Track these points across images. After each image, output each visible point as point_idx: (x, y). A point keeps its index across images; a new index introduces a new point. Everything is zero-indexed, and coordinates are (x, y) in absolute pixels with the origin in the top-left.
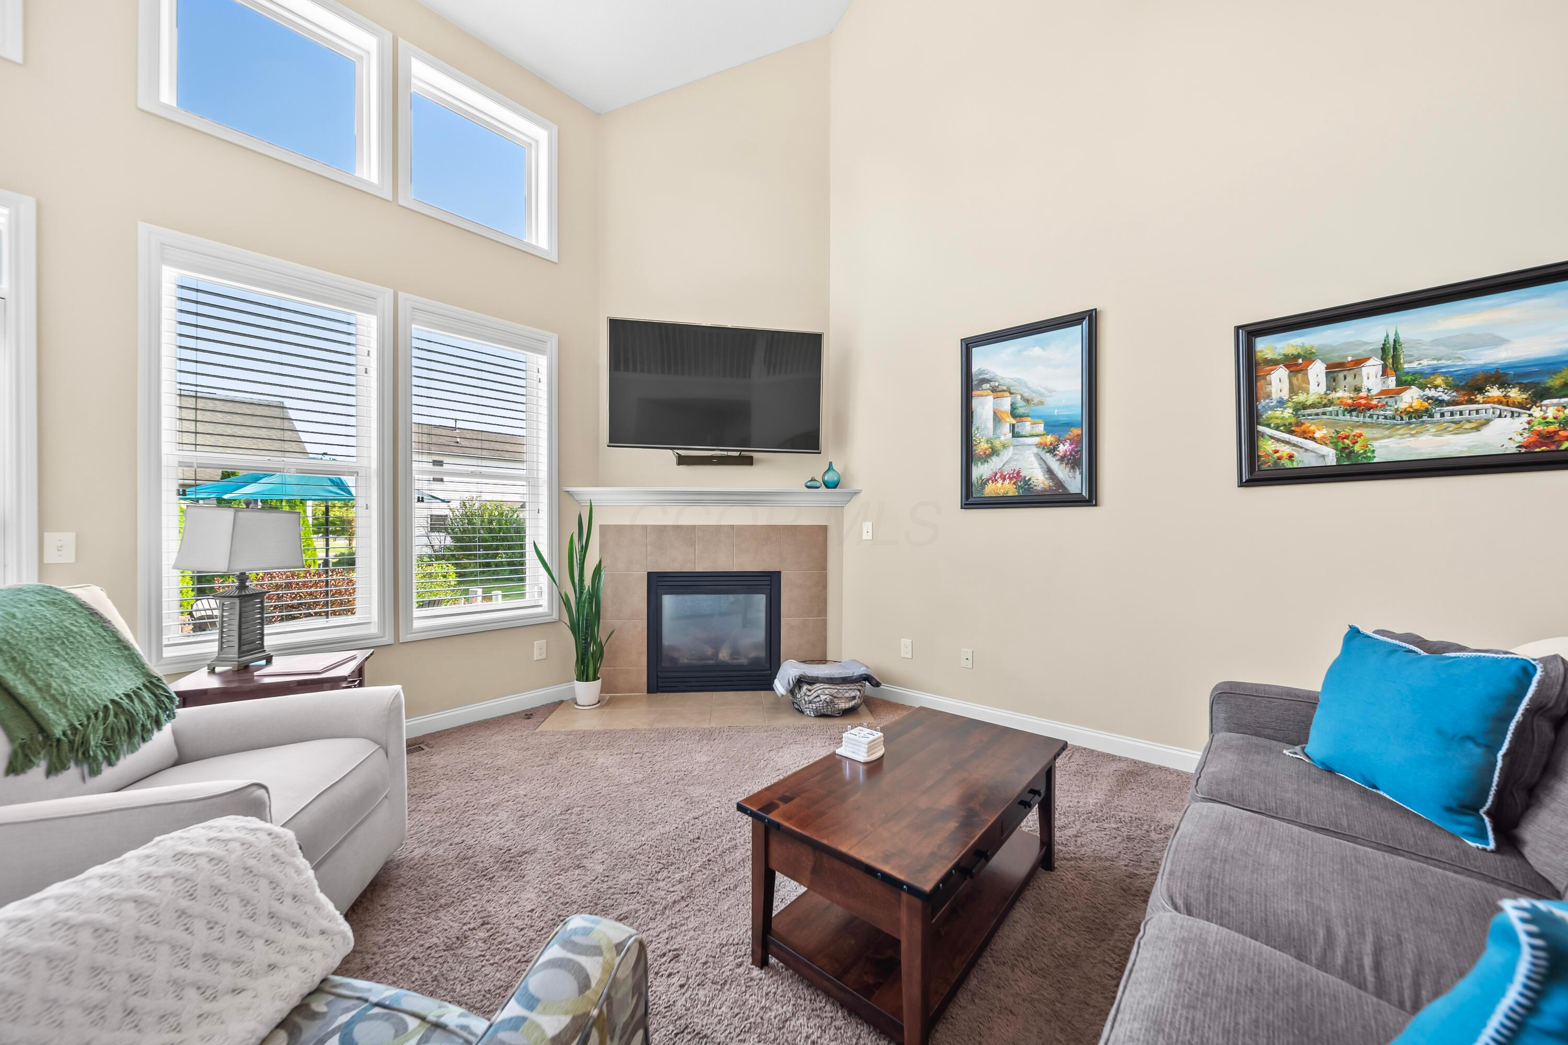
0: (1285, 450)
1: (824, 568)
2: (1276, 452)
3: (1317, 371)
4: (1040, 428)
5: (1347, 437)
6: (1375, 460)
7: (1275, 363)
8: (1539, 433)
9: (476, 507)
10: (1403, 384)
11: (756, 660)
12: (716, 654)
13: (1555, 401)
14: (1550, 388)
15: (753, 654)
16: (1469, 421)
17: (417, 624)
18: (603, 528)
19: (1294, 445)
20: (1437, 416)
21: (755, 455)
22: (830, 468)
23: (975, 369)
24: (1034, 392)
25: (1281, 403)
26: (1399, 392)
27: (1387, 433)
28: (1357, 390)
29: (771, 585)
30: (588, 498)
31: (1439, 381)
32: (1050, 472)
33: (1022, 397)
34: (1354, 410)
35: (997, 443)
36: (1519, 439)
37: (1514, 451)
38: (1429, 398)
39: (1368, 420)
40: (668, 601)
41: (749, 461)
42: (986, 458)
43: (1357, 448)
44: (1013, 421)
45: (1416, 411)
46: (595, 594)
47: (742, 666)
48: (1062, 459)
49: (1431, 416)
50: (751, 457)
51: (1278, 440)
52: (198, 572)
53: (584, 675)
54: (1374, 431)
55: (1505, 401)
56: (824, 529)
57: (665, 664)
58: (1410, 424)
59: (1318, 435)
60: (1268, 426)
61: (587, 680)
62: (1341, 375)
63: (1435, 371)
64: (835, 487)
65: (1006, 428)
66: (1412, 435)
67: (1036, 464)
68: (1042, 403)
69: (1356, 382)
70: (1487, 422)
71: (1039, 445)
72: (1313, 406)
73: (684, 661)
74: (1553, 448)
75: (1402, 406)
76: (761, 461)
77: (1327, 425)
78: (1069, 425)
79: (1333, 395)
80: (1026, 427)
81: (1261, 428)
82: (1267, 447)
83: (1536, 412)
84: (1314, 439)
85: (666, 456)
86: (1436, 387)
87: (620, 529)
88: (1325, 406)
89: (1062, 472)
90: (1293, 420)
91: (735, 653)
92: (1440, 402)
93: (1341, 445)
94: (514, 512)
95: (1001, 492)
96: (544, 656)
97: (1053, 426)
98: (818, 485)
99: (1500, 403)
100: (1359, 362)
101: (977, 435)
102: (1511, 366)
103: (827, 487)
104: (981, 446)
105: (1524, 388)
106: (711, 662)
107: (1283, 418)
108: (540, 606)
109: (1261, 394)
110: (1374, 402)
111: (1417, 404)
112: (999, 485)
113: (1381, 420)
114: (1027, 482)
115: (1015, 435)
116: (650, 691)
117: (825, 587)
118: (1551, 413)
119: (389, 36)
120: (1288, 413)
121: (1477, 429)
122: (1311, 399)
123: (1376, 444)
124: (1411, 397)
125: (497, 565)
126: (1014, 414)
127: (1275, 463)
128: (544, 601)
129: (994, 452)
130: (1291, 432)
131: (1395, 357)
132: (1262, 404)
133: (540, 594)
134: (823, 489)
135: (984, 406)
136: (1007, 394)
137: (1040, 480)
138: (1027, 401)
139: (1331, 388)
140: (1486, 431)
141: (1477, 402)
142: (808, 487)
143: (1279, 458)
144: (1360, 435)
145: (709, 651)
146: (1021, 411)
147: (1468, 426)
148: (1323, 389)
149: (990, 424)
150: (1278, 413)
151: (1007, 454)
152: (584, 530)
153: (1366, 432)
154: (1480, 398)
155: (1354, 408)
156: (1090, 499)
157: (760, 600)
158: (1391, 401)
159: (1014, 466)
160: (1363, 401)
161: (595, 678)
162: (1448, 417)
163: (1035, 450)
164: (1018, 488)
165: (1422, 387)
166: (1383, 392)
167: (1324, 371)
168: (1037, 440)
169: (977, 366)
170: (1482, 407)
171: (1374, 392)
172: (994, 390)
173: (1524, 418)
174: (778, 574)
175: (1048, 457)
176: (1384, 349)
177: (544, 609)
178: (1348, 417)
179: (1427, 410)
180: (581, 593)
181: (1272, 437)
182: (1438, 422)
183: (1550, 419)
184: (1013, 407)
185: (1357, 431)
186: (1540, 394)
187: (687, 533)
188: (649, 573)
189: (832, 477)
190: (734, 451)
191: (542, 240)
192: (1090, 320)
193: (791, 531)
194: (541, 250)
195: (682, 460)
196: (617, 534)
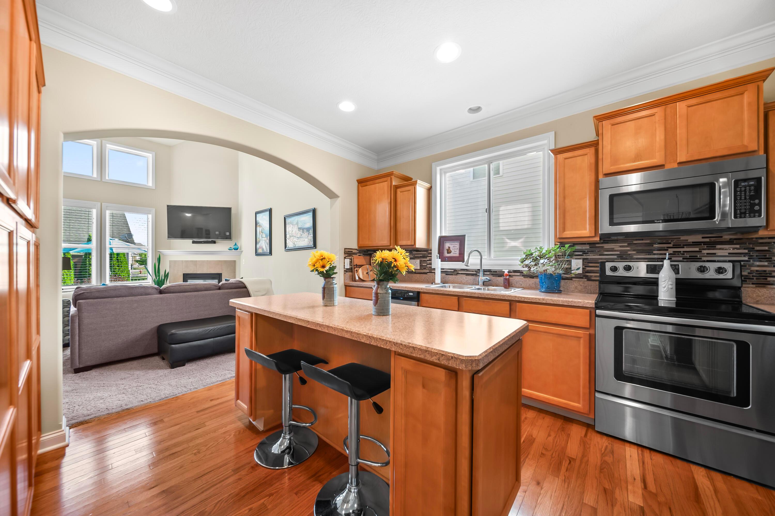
1: (235, 272)
18: (170, 261)
21: (216, 241)
24: (264, 226)
29: (219, 277)
30: (164, 253)
33: (263, 228)
35: (260, 239)
41: (214, 242)
42: (258, 243)
44: (262, 234)
48: (267, 244)
56: (235, 261)
64: (237, 250)
67: (264, 245)
68: (265, 230)
71: (264, 240)
76: (218, 242)
78: (268, 236)
85: (190, 241)
87: (175, 262)
89: (267, 247)
95: (260, 252)
97: (266, 235)
98: (232, 249)
101: (258, 238)
104: (258, 240)
108: (149, 282)
112: (260, 250)
115: (262, 237)
134: (234, 250)
135: (258, 229)
136: (261, 227)
137: (264, 249)
142: (229, 250)
149: (259, 234)
151: (261, 242)
156: (271, 254)
159: (262, 245)
164: (262, 251)
169: (257, 219)
172: (259, 226)
174: (221, 274)
175: (265, 243)
184: (262, 230)
187: (195, 263)
188: (183, 274)
189: (236, 247)
190: (210, 240)
191: (150, 184)
192: (270, 211)
193: (226, 262)
194: (150, 186)
195: (194, 242)
196: (173, 263)
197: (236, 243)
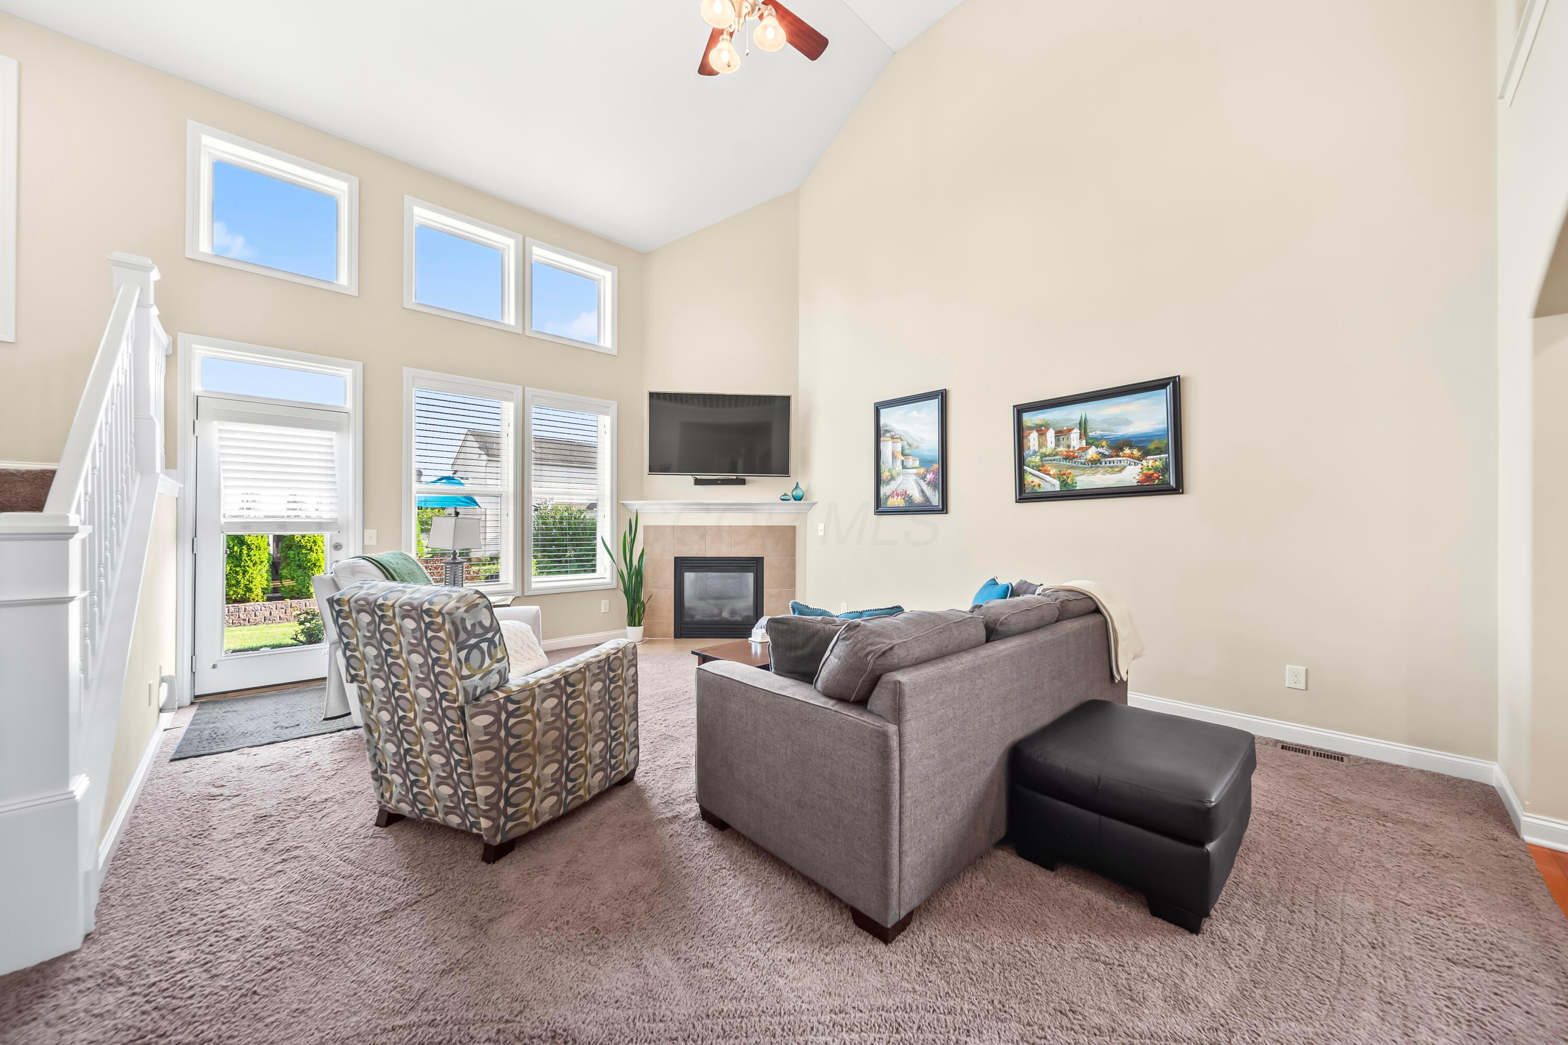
0: (1037, 481)
1: (793, 555)
2: (1033, 482)
3: (1051, 434)
4: (917, 463)
5: (1064, 475)
6: (1077, 488)
7: (1031, 429)
8: (1145, 474)
9: (549, 508)
10: (1089, 444)
11: (748, 617)
12: (721, 613)
13: (1152, 457)
14: (1150, 450)
15: (745, 614)
16: (1117, 467)
17: (534, 586)
18: (646, 528)
19: (1041, 478)
20: (1104, 463)
21: (746, 478)
22: (797, 487)
23: (882, 423)
24: (914, 440)
25: (1035, 453)
26: (1087, 449)
27: (1082, 472)
28: (1069, 447)
29: (757, 566)
30: (635, 508)
31: (1104, 444)
32: (922, 491)
33: (908, 443)
34: (1067, 459)
35: (894, 472)
36: (1138, 477)
37: (1135, 484)
38: (1100, 453)
39: (1074, 464)
40: (689, 577)
41: (742, 482)
42: (888, 482)
43: (1069, 481)
44: (903, 458)
45: (1094, 460)
46: (639, 573)
47: (738, 621)
48: (929, 484)
49: (1101, 463)
50: (744, 480)
51: (1033, 475)
52: (442, 550)
53: (632, 623)
54: (1077, 471)
55: (1131, 456)
56: (794, 528)
57: (687, 619)
58: (1092, 467)
59: (1051, 473)
60: (1029, 466)
61: (634, 626)
62: (1062, 437)
63: (1102, 438)
64: (800, 500)
65: (899, 463)
66: (1093, 474)
67: (914, 486)
68: (917, 447)
69: (1068, 442)
70: (1124, 467)
71: (917, 474)
72: (1049, 455)
73: (698, 617)
74: (1152, 483)
75: (1089, 457)
76: (750, 482)
77: (1055, 467)
78: (932, 462)
79: (1059, 449)
80: (910, 462)
81: (1025, 468)
82: (1028, 479)
83: (1144, 462)
84: (1049, 475)
85: (689, 479)
86: (1103, 447)
87: (656, 528)
88: (1054, 456)
89: (929, 491)
90: (1040, 463)
91: (733, 613)
92: (1104, 456)
93: (1062, 479)
94: (582, 513)
95: (896, 504)
96: (607, 610)
97: (925, 462)
98: (789, 498)
99: (1129, 457)
100: (1070, 430)
101: (884, 468)
102: (1135, 437)
103: (795, 500)
104: (885, 475)
105: (1139, 449)
106: (717, 618)
107: (1036, 462)
108: (606, 578)
109: (1025, 447)
110: (1076, 454)
111: (1095, 456)
112: (895, 499)
113: (1080, 465)
114: (910, 498)
115: (904, 467)
116: (675, 637)
117: (794, 568)
118: (1151, 463)
119: (521, 237)
120: (1037, 459)
121: (1120, 471)
122: (1048, 451)
123: (1077, 479)
124: (1092, 452)
125: (566, 562)
126: (903, 454)
127: (1033, 489)
128: (608, 575)
129: (892, 478)
130: (1039, 471)
131: (1085, 429)
132: (1026, 453)
133: (605, 570)
134: (792, 501)
135: (887, 447)
136: (899, 440)
137: (917, 498)
138: (910, 445)
139: (1057, 445)
140: (1125, 472)
141: (1119, 456)
142: (782, 500)
143: (1034, 486)
144: (1070, 473)
145: (716, 611)
146: (907, 452)
147: (1116, 470)
148: (1053, 445)
149: (890, 459)
150: (1033, 459)
151: (899, 480)
152: (633, 529)
153: (1074, 472)
154: (1121, 454)
155: (1067, 458)
156: (943, 508)
157: (750, 577)
158: (1083, 454)
159: (903, 487)
160: (1071, 454)
161: (639, 625)
162: (1108, 465)
163: (914, 477)
164: (906, 502)
165: (1097, 447)
166: (1080, 449)
167: (1054, 435)
168: (915, 471)
169: (883, 422)
170: (1122, 460)
171: (1076, 448)
172: (892, 438)
173: (1140, 466)
174: (762, 559)
175: (921, 482)
176: (1080, 424)
177: (608, 580)
178: (1065, 463)
179: (1099, 460)
180: (631, 569)
181: (1030, 473)
182: (1103, 467)
183: (1150, 467)
184: (903, 450)
185: (1069, 471)
186: (1146, 453)
187: (702, 531)
188: (675, 558)
189: (798, 493)
190: (733, 476)
191: (607, 342)
192: (942, 396)
193: (771, 529)
194: (607, 349)
195: (698, 482)
196: (654, 531)
197: (797, 483)
